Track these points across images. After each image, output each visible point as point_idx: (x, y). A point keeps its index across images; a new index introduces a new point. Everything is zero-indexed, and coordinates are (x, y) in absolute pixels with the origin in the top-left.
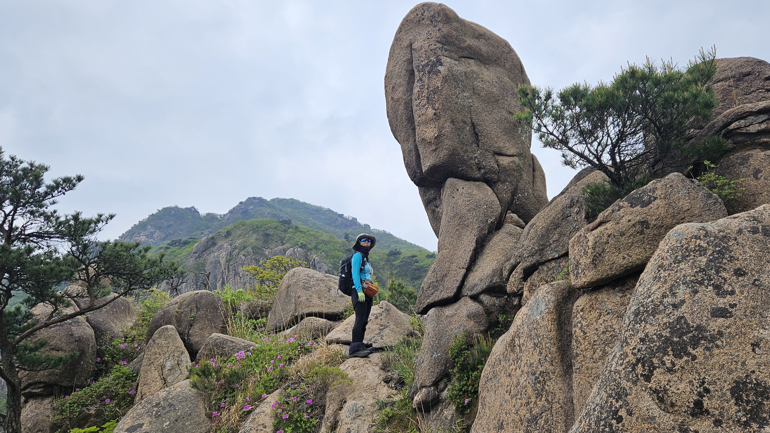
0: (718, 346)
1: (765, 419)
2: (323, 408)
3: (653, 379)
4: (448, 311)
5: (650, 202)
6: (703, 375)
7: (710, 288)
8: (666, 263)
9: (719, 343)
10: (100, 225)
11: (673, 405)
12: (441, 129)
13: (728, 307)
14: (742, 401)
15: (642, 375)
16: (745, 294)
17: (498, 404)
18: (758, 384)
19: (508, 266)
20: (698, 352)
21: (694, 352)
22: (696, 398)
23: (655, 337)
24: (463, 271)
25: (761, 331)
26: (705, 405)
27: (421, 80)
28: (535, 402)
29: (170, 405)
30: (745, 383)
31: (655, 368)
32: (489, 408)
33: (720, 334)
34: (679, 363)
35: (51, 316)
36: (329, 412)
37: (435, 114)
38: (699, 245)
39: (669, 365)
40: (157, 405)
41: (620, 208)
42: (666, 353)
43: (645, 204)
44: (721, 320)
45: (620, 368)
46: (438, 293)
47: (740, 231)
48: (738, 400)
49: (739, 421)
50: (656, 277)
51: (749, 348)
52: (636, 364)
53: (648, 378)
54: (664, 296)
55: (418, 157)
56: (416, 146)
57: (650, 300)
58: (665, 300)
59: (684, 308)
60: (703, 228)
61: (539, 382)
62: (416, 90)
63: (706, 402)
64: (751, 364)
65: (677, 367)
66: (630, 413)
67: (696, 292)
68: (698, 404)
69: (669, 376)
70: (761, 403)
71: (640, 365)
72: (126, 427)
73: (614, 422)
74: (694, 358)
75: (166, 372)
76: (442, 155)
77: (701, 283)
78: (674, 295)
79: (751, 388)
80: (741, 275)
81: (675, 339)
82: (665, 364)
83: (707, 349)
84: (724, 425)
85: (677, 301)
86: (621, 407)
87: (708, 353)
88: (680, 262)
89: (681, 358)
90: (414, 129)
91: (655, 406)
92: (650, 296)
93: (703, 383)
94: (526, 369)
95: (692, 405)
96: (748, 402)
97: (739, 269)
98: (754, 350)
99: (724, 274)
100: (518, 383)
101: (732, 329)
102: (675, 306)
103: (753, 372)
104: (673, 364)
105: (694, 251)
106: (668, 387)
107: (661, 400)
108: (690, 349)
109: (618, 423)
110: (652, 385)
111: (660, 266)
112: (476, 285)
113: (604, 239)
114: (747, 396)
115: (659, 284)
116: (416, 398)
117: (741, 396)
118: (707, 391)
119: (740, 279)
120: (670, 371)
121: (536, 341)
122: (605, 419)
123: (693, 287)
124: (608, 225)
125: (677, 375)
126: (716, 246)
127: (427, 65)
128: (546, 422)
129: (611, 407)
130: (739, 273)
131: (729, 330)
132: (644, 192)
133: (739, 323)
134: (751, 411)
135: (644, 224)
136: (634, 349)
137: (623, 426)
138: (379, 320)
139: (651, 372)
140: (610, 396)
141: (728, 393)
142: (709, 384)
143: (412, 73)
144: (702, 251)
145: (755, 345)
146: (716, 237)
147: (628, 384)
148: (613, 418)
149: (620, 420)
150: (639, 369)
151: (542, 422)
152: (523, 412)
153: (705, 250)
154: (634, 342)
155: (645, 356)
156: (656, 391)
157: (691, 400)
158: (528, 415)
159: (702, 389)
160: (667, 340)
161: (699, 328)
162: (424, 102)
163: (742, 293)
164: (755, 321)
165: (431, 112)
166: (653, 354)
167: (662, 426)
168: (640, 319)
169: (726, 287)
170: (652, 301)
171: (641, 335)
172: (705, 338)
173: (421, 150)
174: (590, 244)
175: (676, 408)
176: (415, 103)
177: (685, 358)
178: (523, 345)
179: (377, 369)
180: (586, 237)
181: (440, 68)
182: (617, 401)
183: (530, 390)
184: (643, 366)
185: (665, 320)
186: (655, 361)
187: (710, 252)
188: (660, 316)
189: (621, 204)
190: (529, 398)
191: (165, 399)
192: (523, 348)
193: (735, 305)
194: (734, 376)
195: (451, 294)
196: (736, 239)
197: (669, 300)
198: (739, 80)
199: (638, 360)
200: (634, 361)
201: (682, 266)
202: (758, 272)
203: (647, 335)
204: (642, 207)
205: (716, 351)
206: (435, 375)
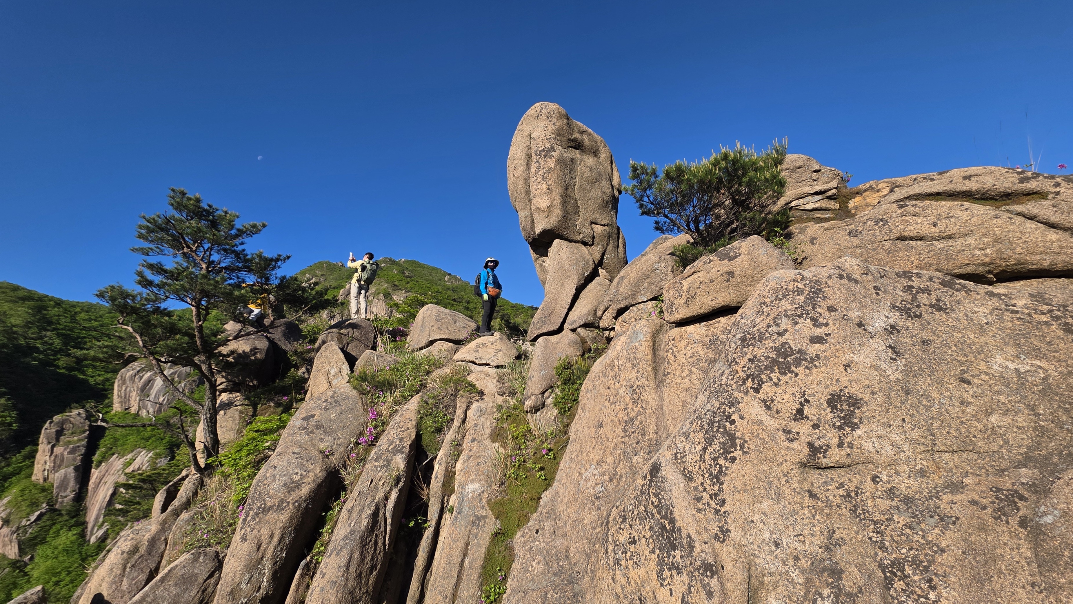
0: (816, 366)
1: (856, 424)
2: (455, 407)
3: (761, 391)
4: (553, 338)
5: (736, 257)
6: (803, 389)
7: (808, 320)
8: (768, 300)
9: (817, 363)
10: (279, 263)
11: (778, 412)
12: (552, 201)
13: (824, 336)
14: (837, 409)
15: (751, 388)
16: (838, 326)
17: (598, 408)
18: (850, 397)
19: (602, 308)
20: (800, 370)
21: (796, 370)
22: (798, 406)
23: (762, 358)
24: (566, 311)
25: (852, 355)
26: (805, 412)
27: (538, 161)
28: (632, 408)
29: (336, 402)
30: (839, 396)
31: (763, 383)
32: (589, 412)
33: (818, 356)
34: (784, 378)
35: (240, 331)
36: (460, 412)
37: (548, 189)
38: (797, 287)
39: (775, 380)
40: (326, 401)
41: (710, 261)
42: (773, 371)
43: (731, 259)
44: (818, 346)
45: (732, 382)
46: (546, 326)
47: (830, 277)
48: (834, 408)
49: (834, 425)
50: (759, 312)
51: (842, 368)
52: (747, 379)
53: (757, 390)
54: (769, 326)
55: (533, 222)
56: (531, 214)
57: (755, 329)
58: (770, 329)
59: (787, 335)
60: (800, 274)
61: (636, 393)
62: (533, 170)
63: (806, 410)
64: (844, 381)
65: (782, 382)
66: (742, 418)
67: (797, 323)
68: (800, 412)
69: (775, 389)
70: (853, 411)
71: (750, 380)
72: (302, 416)
73: (728, 424)
74: (797, 375)
75: (331, 377)
76: (552, 221)
77: (800, 316)
78: (778, 325)
79: (845, 400)
80: (833, 311)
81: (780, 360)
82: (772, 380)
83: (807, 368)
84: (821, 428)
85: (781, 330)
86: (734, 412)
87: (808, 371)
88: (780, 300)
89: (786, 374)
90: (530, 200)
91: (763, 413)
92: (755, 326)
93: (804, 395)
94: (624, 384)
95: (794, 412)
96: (842, 411)
97: (831, 307)
98: (846, 370)
99: (819, 310)
100: (618, 394)
101: (828, 354)
102: (780, 334)
103: (846, 387)
104: (779, 380)
105: (794, 292)
106: (774, 398)
107: (768, 408)
108: (793, 368)
109: (731, 425)
110: (761, 396)
111: (762, 303)
112: (575, 321)
113: (697, 285)
114: (841, 405)
115: (762, 317)
116: (527, 403)
117: (836, 406)
118: (807, 401)
119: (832, 314)
120: (776, 385)
121: (635, 362)
122: (719, 421)
123: (793, 319)
124: (700, 274)
125: (782, 388)
126: (811, 288)
127: (543, 150)
128: (641, 423)
129: (724, 412)
130: (831, 309)
131: (824, 354)
132: (730, 249)
133: (833, 348)
134: (844, 418)
135: (731, 274)
136: (744, 367)
137: (736, 427)
138: (494, 345)
139: (760, 385)
140: (723, 403)
141: (825, 404)
142: (809, 396)
143: (530, 157)
144: (800, 292)
145: (847, 366)
146: (811, 281)
147: (740, 394)
148: (727, 421)
149: (733, 422)
150: (749, 383)
151: (637, 423)
152: (621, 415)
153: (802, 290)
154: (743, 361)
155: (754, 373)
156: (764, 401)
157: (794, 408)
158: (626, 418)
159: (802, 400)
160: (774, 362)
161: (800, 352)
162: (539, 179)
163: (835, 325)
164: (846, 347)
165: (545, 187)
166: (762, 372)
167: (769, 427)
168: (748, 344)
169: (821, 320)
170: (758, 330)
171: (749, 356)
172: (806, 360)
173: (535, 217)
174: (685, 288)
175: (781, 414)
176: (532, 180)
177: (789, 375)
178: (622, 365)
179: (495, 381)
180: (681, 283)
181: (553, 153)
182: (730, 408)
183: (627, 399)
184: (753, 381)
185: (771, 345)
186: (763, 377)
187: (807, 292)
188: (767, 342)
189: (712, 258)
190: (627, 405)
191: (332, 397)
192: (622, 368)
193: (830, 334)
194: (830, 390)
195: (556, 327)
196: (826, 283)
197: (774, 329)
198: (793, 171)
199: (748, 377)
200: (745, 376)
201: (783, 302)
202: (846, 309)
203: (755, 357)
204: (729, 260)
205: (814, 370)
206: (543, 387)
